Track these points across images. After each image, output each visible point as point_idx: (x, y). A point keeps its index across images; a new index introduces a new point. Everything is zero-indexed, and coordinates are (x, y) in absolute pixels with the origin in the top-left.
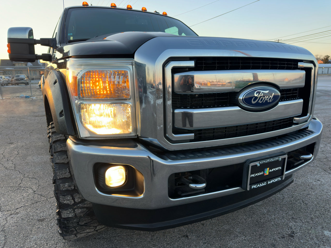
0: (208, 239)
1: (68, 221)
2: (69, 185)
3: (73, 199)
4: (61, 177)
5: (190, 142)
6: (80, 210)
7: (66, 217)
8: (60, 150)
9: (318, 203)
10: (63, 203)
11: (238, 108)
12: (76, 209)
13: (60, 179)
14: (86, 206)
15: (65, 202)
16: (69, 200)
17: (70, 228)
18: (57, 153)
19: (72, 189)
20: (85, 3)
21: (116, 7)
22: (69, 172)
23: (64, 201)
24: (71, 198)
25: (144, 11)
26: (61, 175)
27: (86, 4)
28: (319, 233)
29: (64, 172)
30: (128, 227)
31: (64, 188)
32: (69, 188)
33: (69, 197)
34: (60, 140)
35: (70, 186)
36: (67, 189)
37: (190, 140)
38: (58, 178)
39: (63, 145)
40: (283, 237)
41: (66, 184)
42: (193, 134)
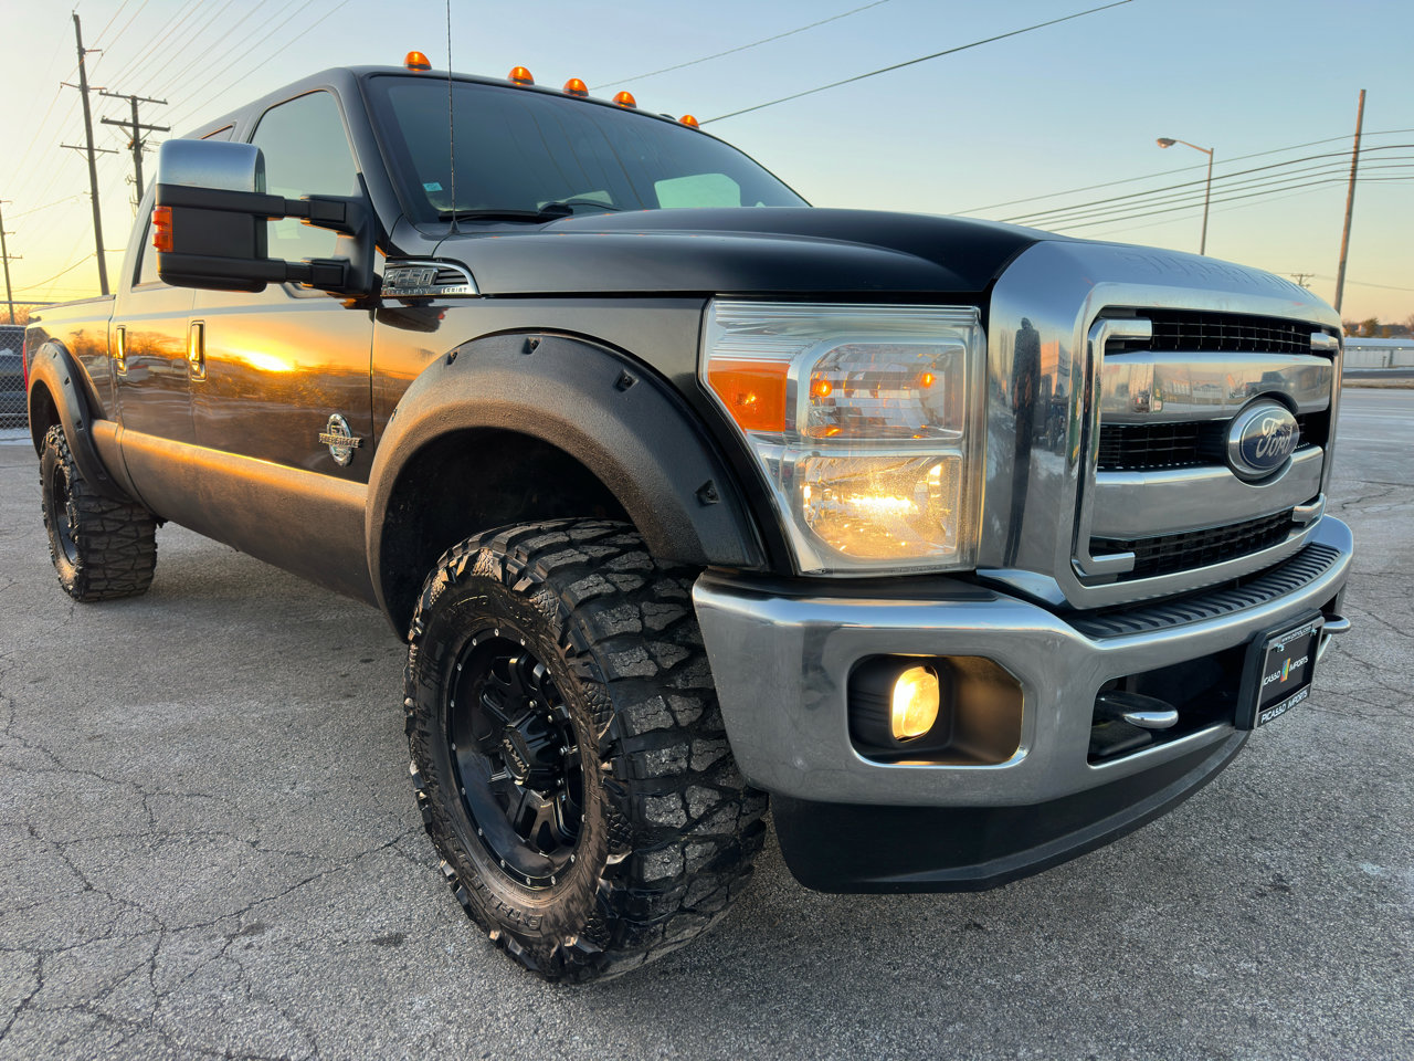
0: (1049, 925)
1: (656, 893)
2: (671, 755)
3: (686, 807)
4: (646, 728)
5: (1118, 581)
6: (699, 847)
7: (658, 877)
8: (617, 632)
9: (1293, 789)
10: (656, 823)
11: (1225, 472)
12: (686, 844)
13: (642, 734)
14: (715, 830)
15: (660, 821)
16: (672, 812)
17: (649, 922)
18: (607, 644)
19: (680, 768)
20: (416, 55)
21: (531, 82)
22: (666, 710)
23: (660, 815)
24: (680, 804)
25: (626, 106)
26: (643, 720)
27: (422, 62)
28: (1348, 870)
29: (650, 710)
30: (899, 884)
31: (657, 767)
32: (674, 767)
33: (673, 802)
34: (598, 595)
35: (675, 760)
36: (669, 770)
37: (1119, 574)
38: (637, 732)
39: (621, 612)
40: (1263, 895)
41: (663, 751)
42: (1131, 555)
